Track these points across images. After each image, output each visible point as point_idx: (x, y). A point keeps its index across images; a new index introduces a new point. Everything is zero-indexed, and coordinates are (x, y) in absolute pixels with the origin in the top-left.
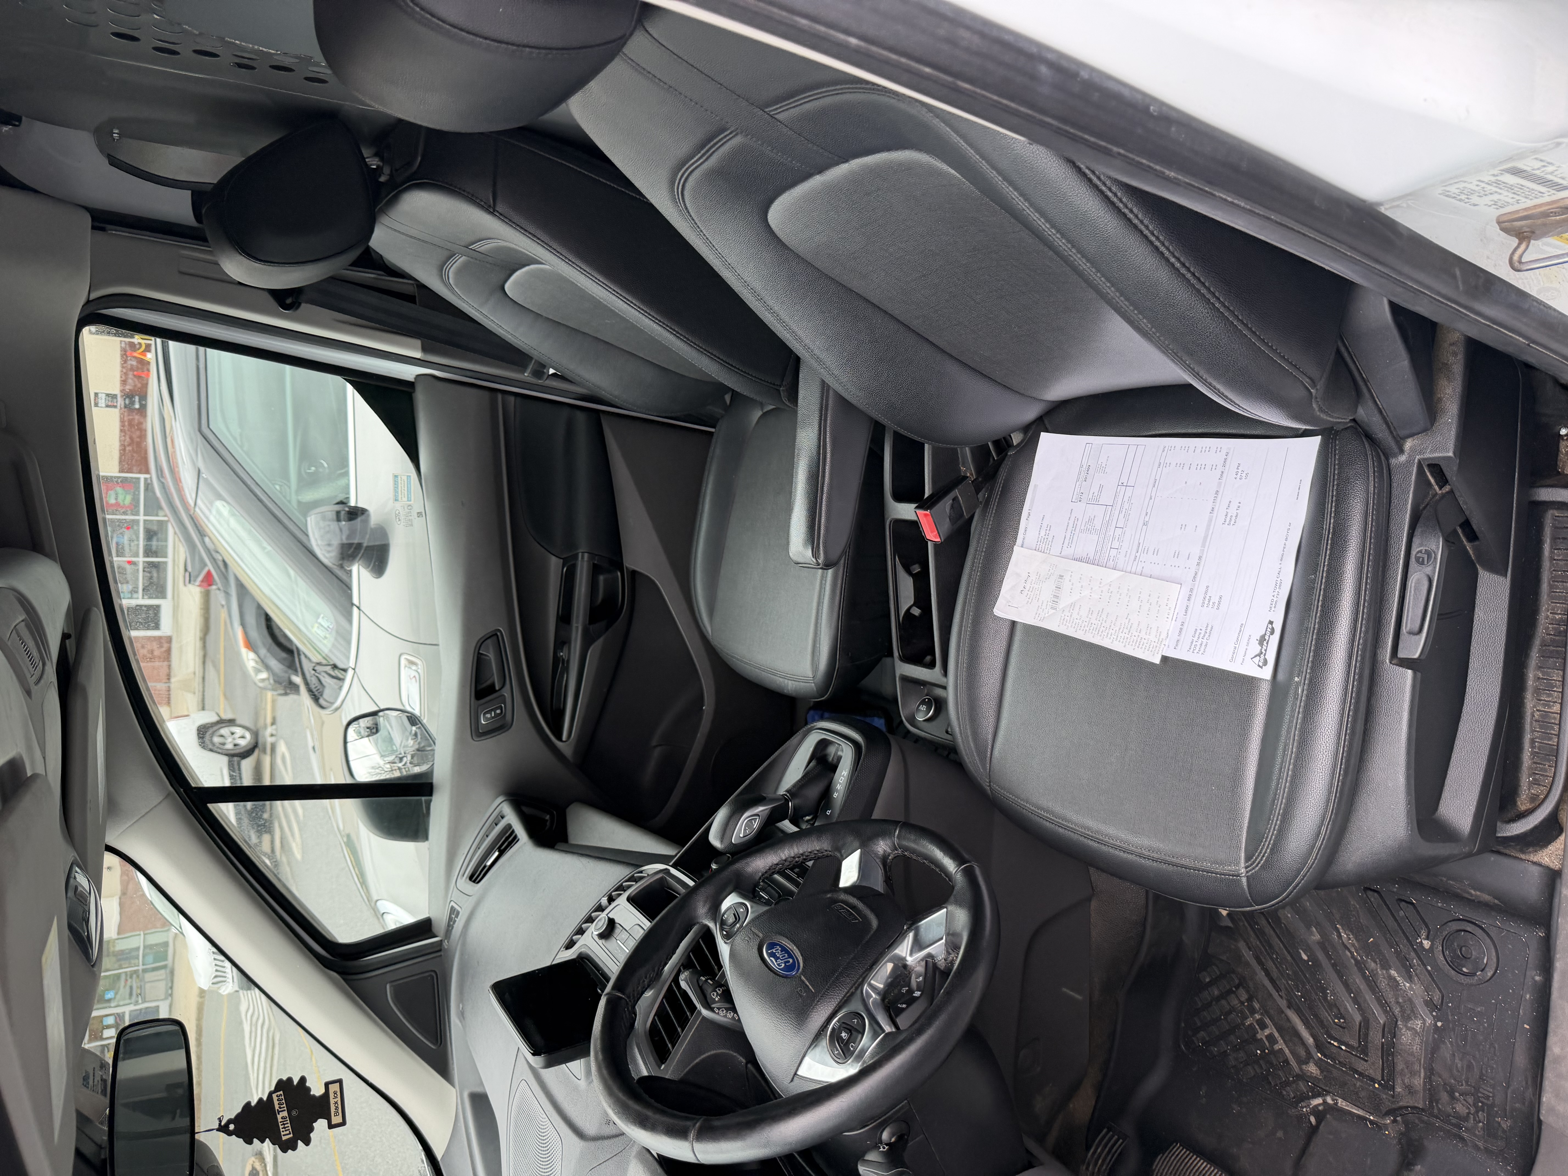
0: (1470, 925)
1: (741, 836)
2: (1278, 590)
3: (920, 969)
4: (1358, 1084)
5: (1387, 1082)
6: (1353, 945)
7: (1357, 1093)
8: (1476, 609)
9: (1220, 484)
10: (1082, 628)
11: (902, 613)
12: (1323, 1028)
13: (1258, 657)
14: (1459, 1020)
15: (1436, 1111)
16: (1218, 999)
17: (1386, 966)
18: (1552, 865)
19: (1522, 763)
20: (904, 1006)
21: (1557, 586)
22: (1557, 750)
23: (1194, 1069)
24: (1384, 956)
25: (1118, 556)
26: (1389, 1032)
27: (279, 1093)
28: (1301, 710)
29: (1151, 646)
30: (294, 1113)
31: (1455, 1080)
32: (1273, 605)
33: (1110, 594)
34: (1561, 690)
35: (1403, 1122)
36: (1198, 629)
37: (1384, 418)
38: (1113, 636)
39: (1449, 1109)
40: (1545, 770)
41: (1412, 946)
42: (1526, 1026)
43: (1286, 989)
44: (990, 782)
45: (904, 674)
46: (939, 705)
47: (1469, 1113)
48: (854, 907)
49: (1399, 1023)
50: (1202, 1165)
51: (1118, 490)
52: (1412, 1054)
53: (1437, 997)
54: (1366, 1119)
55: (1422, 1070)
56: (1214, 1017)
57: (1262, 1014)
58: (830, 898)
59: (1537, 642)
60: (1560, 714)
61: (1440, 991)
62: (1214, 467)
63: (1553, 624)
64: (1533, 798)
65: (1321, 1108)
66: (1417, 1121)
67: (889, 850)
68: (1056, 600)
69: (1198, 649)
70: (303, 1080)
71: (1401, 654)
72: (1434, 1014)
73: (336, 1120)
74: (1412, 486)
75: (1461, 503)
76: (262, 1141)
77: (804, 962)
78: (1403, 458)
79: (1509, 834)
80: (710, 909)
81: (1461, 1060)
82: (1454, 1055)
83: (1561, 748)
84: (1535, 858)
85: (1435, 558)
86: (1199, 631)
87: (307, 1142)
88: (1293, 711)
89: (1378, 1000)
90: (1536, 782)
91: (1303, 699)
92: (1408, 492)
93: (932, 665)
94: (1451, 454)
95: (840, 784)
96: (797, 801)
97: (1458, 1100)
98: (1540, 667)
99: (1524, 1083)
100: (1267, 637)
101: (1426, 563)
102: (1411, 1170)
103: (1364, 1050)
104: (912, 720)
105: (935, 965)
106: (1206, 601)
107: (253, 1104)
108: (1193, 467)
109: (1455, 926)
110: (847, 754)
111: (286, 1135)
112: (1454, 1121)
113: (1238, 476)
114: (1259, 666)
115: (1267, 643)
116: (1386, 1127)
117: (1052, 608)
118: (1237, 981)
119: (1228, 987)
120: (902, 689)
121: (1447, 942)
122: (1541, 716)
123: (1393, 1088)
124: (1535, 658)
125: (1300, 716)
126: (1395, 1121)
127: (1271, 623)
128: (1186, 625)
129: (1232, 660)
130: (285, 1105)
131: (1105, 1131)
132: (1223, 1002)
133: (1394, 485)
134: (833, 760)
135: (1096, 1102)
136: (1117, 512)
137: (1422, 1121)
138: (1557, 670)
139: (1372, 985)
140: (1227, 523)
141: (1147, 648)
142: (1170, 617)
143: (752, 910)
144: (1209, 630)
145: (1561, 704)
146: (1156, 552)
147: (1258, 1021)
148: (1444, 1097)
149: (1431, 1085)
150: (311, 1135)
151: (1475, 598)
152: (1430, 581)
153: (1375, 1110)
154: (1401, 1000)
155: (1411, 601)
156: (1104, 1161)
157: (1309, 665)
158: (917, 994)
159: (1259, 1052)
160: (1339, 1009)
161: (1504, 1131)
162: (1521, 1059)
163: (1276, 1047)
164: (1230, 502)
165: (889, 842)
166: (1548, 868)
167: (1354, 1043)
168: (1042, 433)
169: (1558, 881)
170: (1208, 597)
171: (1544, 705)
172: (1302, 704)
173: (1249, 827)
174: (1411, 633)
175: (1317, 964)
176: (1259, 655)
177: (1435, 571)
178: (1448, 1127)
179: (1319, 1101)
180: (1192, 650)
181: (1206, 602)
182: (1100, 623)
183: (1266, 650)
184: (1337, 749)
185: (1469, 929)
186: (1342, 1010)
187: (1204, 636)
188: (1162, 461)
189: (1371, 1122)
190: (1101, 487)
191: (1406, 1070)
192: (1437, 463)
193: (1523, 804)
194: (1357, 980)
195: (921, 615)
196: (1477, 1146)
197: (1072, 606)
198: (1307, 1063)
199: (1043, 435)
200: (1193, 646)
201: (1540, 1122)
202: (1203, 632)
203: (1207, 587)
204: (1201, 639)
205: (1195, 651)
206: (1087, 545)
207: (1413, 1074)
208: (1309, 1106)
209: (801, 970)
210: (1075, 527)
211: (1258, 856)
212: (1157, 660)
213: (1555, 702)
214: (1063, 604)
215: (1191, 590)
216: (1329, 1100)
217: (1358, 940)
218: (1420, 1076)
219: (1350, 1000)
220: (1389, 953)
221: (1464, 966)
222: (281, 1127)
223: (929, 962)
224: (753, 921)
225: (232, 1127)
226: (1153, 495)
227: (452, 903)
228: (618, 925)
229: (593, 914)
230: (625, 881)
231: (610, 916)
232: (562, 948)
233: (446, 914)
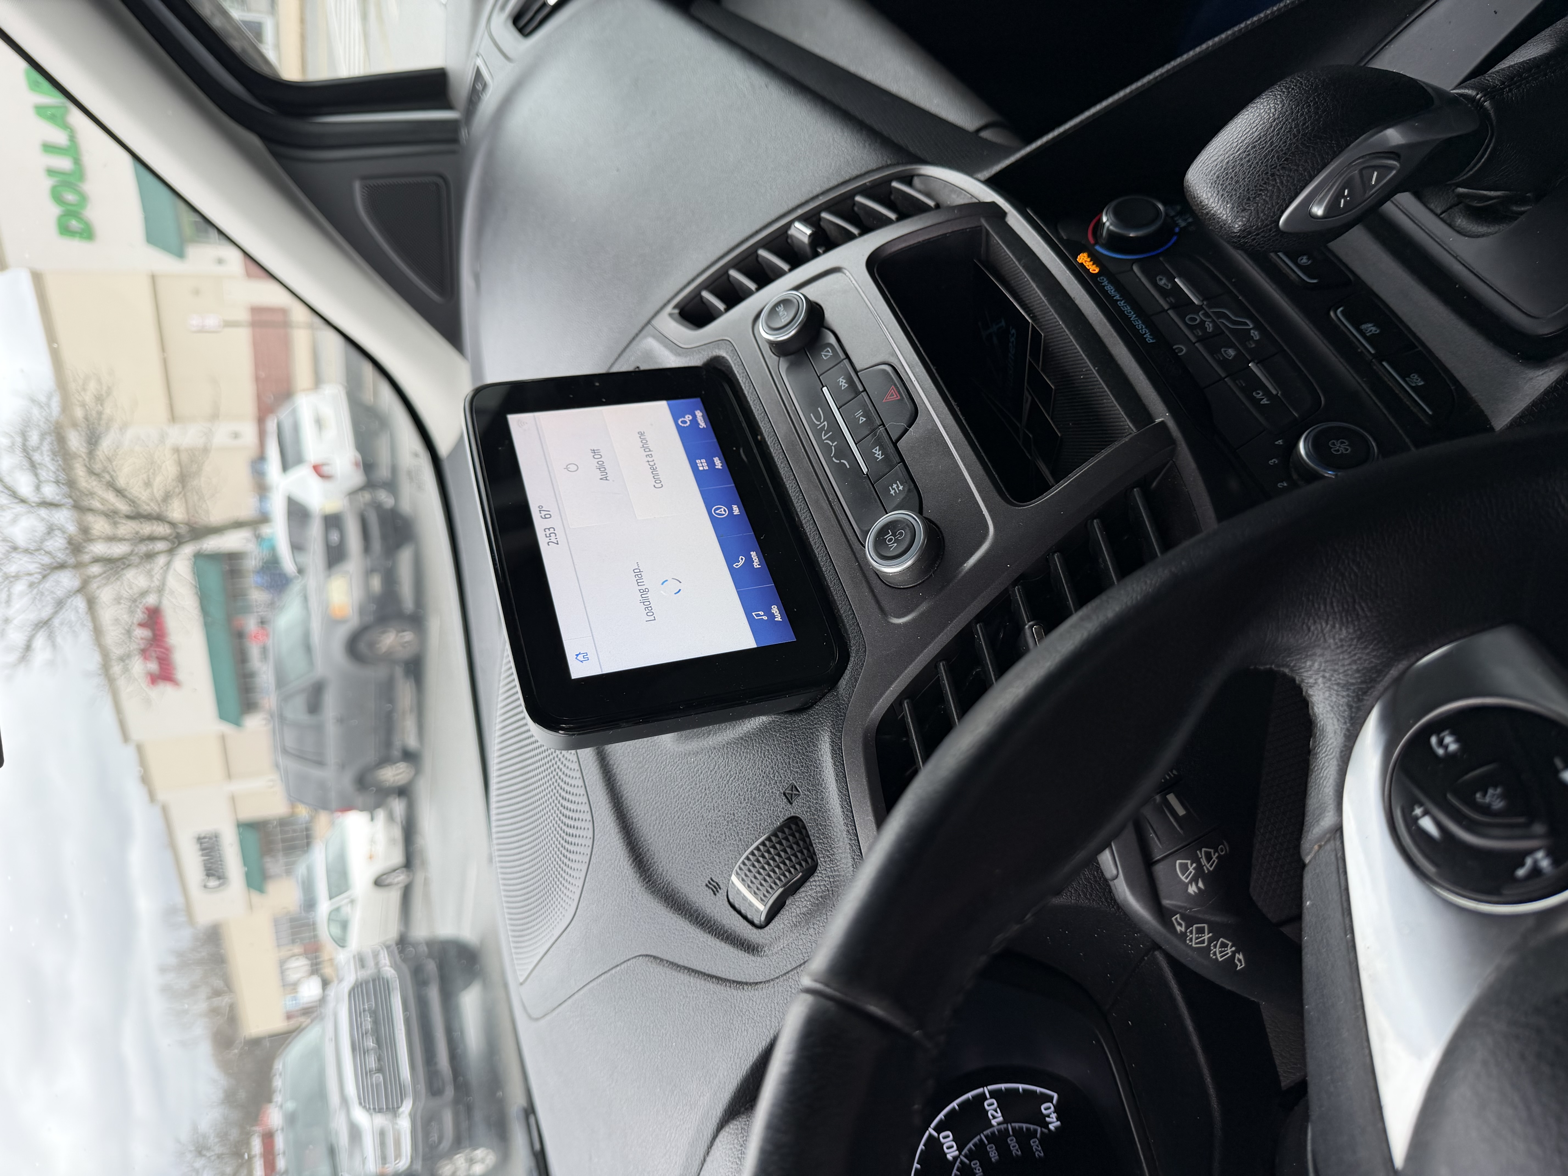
1: (1319, 211)
227: (479, 62)
228: (832, 340)
229: (762, 253)
230: (865, 191)
231: (813, 292)
232: (669, 309)
233: (469, 77)
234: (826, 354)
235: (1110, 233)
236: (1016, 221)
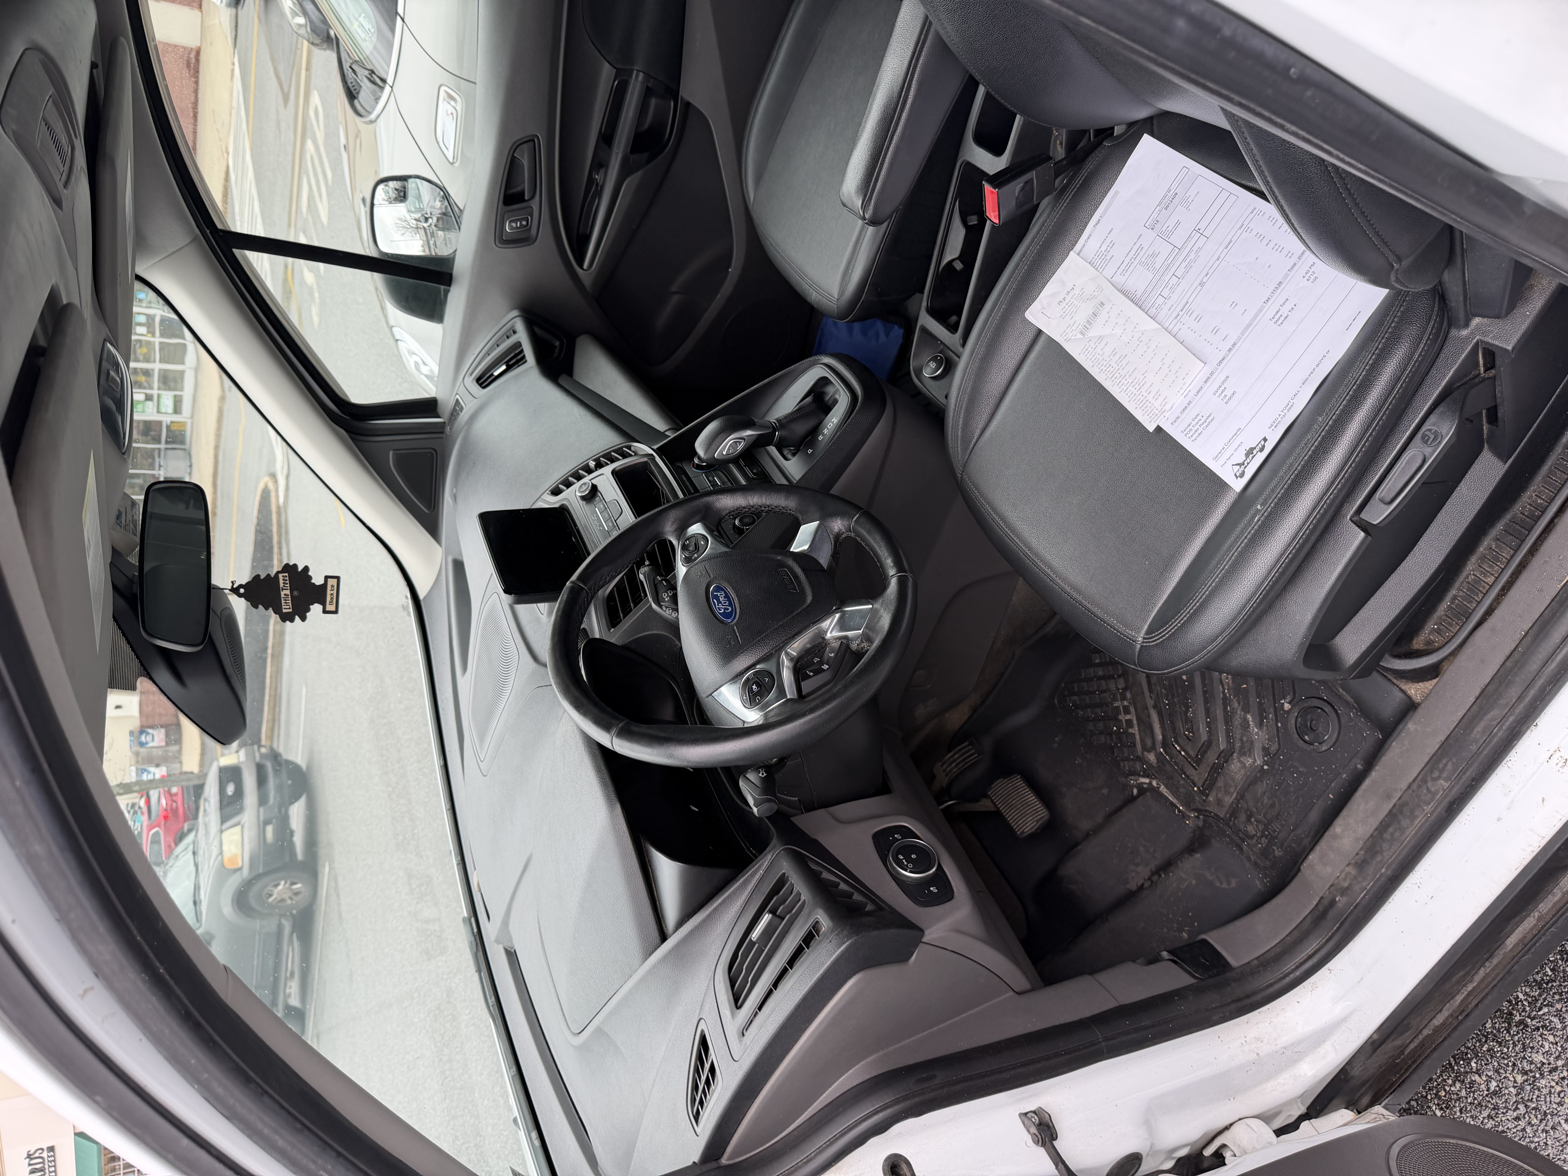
0: (1329, 706)
1: (724, 453)
2: (1286, 411)
3: (836, 645)
4: (1182, 782)
5: (1205, 789)
6: (1228, 684)
7: (1178, 788)
8: (1463, 482)
9: (1287, 276)
10: (1100, 366)
11: (945, 261)
12: (1173, 733)
13: (1238, 467)
14: (1282, 771)
15: (1231, 824)
16: (1100, 678)
17: (1246, 709)
18: (1414, 697)
19: (1436, 611)
20: (811, 674)
21: (1555, 473)
22: (1471, 614)
23: (1058, 720)
24: (1248, 703)
25: (1163, 306)
26: (1224, 757)
27: (284, 574)
28: (1249, 536)
29: (1153, 412)
30: (296, 593)
31: (1257, 809)
32: (1274, 425)
33: (1139, 343)
34: (1503, 567)
35: (1204, 821)
36: (1201, 415)
37: (1465, 290)
38: (1123, 387)
39: (1242, 827)
40: (1451, 625)
41: (1275, 703)
42: (1331, 796)
43: (1158, 694)
44: (963, 471)
45: (926, 326)
46: (949, 366)
47: (1255, 835)
48: (796, 577)
49: (1235, 754)
50: (1031, 797)
51: (1192, 235)
52: (1233, 780)
53: (1274, 748)
54: (1177, 807)
55: (1235, 794)
56: (1091, 690)
57: (1130, 703)
58: (779, 560)
59: (1508, 516)
60: (1491, 586)
61: (1279, 745)
62: (1290, 255)
63: (1531, 505)
64: (1429, 642)
65: (1145, 786)
66: (1214, 824)
67: (844, 530)
68: (1088, 326)
69: (1191, 434)
70: (306, 569)
71: (1364, 516)
72: (1266, 758)
73: (330, 608)
74: (1457, 364)
75: (1497, 390)
76: (267, 609)
77: (740, 616)
78: (1465, 332)
79: (1389, 666)
80: (676, 530)
81: (1269, 799)
82: (1265, 793)
83: (1474, 615)
84: (1404, 687)
85: (1440, 443)
86: (1200, 417)
87: (303, 619)
88: (1242, 532)
89: (1228, 731)
90: (1438, 631)
91: (1256, 527)
92: (1451, 369)
93: (953, 329)
94: (1510, 348)
95: (828, 429)
96: (784, 433)
97: (1251, 823)
98: (1498, 539)
99: (1307, 833)
100: (1255, 452)
101: (1429, 443)
102: (1191, 855)
103: (1199, 762)
104: (919, 372)
105: (848, 647)
106: (1221, 390)
107: (262, 577)
108: (1272, 245)
109: (1316, 703)
110: (843, 400)
111: (287, 608)
112: (1241, 835)
113: (1307, 277)
114: (1235, 475)
115: (1253, 458)
116: (1189, 818)
117: (1081, 333)
118: (1120, 672)
119: (1111, 672)
120: (919, 339)
121: (1304, 712)
122: (1474, 580)
123: (1207, 796)
124: (1498, 529)
125: (1246, 541)
126: (1197, 817)
127: (1265, 440)
128: (1191, 405)
129: (1216, 458)
130: (288, 585)
131: (966, 743)
132: (1103, 682)
133: (1442, 355)
134: (830, 399)
135: (970, 718)
136: (1181, 259)
137: (1218, 827)
138: (1510, 548)
139: (1228, 720)
140: (1274, 320)
141: (1148, 412)
142: (1182, 392)
143: (711, 547)
144: (1209, 420)
145: (1497, 578)
146: (1198, 319)
147: (1125, 708)
148: (1243, 817)
149: (1237, 806)
150: (308, 614)
151: (1467, 472)
152: (1424, 461)
153: (1187, 805)
154: (1245, 739)
155: (1397, 472)
156: (957, 765)
157: (1276, 500)
158: (825, 667)
159: (1115, 728)
160: (1192, 726)
161: (1275, 857)
162: (1314, 816)
163: (1130, 730)
164: (1287, 300)
165: (846, 523)
166: (1409, 697)
167: (1193, 754)
168: (1145, 135)
169: (1411, 713)
170: (1223, 388)
171: (1482, 573)
172: (1252, 532)
173: (1161, 608)
174: (1382, 500)
175: (1192, 686)
176: (1240, 465)
177: (1433, 454)
178: (1235, 837)
179: (1147, 781)
180: (1186, 432)
181: (1220, 392)
182: (1118, 368)
183: (1248, 464)
184: (1263, 581)
185: (1326, 709)
186: (1194, 728)
187: (1203, 424)
188: (1246, 223)
189: (1179, 810)
190: (1178, 223)
191: (1223, 789)
192: (1493, 350)
193: (1418, 643)
194: (1218, 711)
195: (962, 271)
196: (1250, 857)
197: (1101, 338)
198: (1149, 752)
199: (1146, 137)
200: (1188, 430)
201: (1299, 870)
202: (1203, 419)
203: (1227, 377)
204: (1198, 426)
205: (1188, 435)
206: (1138, 281)
207: (1227, 793)
208: (1136, 781)
209: (735, 620)
210: (1137, 255)
211: (1157, 635)
212: (1151, 428)
213: (1493, 575)
214: (1093, 333)
215: (1212, 373)
216: (1154, 783)
217: (1233, 682)
218: (1231, 797)
219: (1205, 722)
220: (1254, 700)
221: (1307, 735)
222: (283, 601)
223: (845, 643)
224: (709, 558)
225: (242, 591)
226: (1222, 256)
227: (458, 397)
228: (600, 495)
229: (580, 471)
230: (614, 451)
231: (594, 482)
232: (547, 492)
233: (452, 403)
234: (597, 499)
235: (697, 464)
236: (658, 459)
